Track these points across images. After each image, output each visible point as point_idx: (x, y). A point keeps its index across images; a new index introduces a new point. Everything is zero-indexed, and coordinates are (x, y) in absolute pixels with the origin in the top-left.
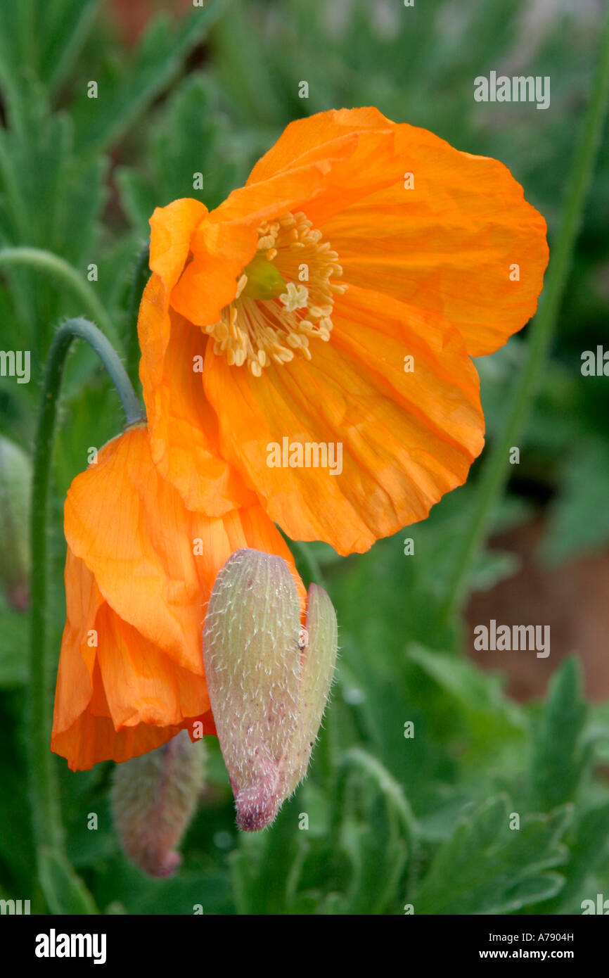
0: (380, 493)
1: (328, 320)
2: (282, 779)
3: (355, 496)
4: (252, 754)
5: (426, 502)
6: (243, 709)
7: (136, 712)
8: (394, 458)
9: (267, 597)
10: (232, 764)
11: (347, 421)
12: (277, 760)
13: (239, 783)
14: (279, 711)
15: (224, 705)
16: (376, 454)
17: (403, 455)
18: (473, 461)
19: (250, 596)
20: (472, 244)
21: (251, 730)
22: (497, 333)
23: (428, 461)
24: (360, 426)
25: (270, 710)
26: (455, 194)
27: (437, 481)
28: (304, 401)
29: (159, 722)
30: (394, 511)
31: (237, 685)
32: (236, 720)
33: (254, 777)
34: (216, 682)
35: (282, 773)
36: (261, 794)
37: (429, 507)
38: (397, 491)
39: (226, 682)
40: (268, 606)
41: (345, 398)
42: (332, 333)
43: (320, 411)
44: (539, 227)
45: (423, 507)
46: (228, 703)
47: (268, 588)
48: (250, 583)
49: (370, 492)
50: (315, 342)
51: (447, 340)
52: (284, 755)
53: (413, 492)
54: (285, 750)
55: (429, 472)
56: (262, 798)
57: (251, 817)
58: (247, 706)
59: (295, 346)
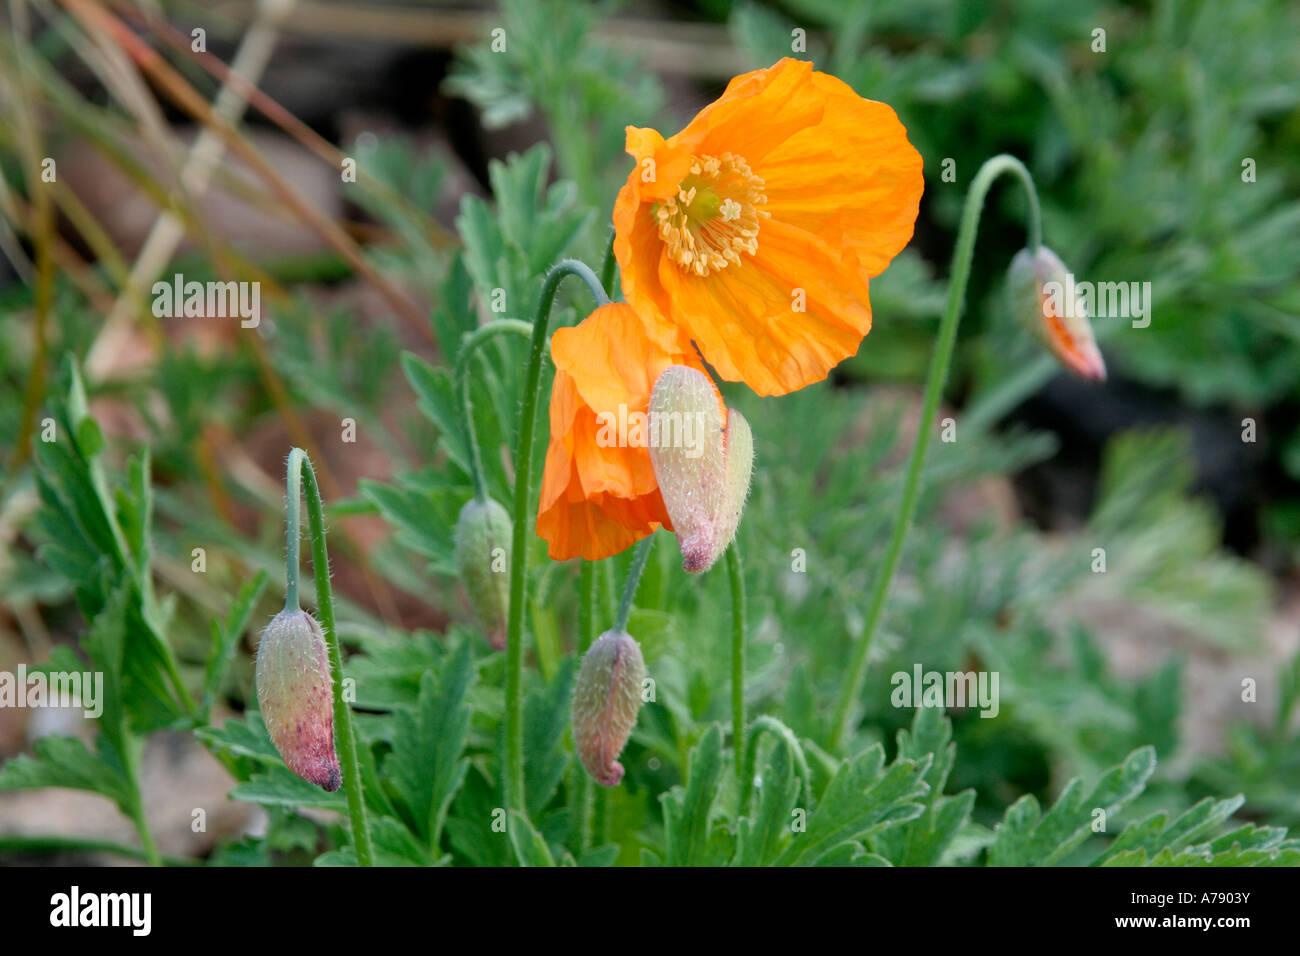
0: (790, 360)
1: (755, 240)
2: (716, 533)
3: (771, 364)
4: (692, 510)
5: (826, 368)
6: (682, 479)
7: (602, 484)
8: (803, 337)
9: (694, 394)
10: (677, 521)
11: (767, 314)
12: (711, 519)
13: (683, 536)
14: (709, 478)
15: (667, 480)
16: (788, 334)
17: (808, 336)
18: (862, 339)
19: (681, 394)
20: (867, 185)
21: (689, 494)
22: (882, 256)
23: (827, 341)
24: (776, 318)
25: (703, 478)
26: (855, 141)
27: (834, 354)
28: (734, 301)
29: (619, 494)
30: (801, 373)
31: (676, 462)
32: (678, 488)
33: (694, 528)
34: (660, 463)
35: (715, 528)
36: (700, 540)
37: (828, 371)
38: (804, 361)
39: (668, 461)
40: (695, 400)
41: (765, 303)
42: (757, 251)
43: (746, 309)
44: (917, 165)
45: (824, 371)
46: (670, 476)
47: (694, 388)
48: (680, 385)
49: (783, 360)
50: (744, 255)
51: (844, 255)
52: (716, 516)
53: (816, 359)
54: (716, 511)
55: (828, 347)
56: (701, 542)
57: (693, 557)
58: (685, 476)
59: (728, 258)
